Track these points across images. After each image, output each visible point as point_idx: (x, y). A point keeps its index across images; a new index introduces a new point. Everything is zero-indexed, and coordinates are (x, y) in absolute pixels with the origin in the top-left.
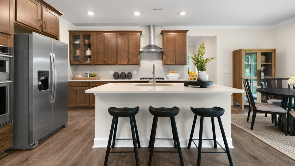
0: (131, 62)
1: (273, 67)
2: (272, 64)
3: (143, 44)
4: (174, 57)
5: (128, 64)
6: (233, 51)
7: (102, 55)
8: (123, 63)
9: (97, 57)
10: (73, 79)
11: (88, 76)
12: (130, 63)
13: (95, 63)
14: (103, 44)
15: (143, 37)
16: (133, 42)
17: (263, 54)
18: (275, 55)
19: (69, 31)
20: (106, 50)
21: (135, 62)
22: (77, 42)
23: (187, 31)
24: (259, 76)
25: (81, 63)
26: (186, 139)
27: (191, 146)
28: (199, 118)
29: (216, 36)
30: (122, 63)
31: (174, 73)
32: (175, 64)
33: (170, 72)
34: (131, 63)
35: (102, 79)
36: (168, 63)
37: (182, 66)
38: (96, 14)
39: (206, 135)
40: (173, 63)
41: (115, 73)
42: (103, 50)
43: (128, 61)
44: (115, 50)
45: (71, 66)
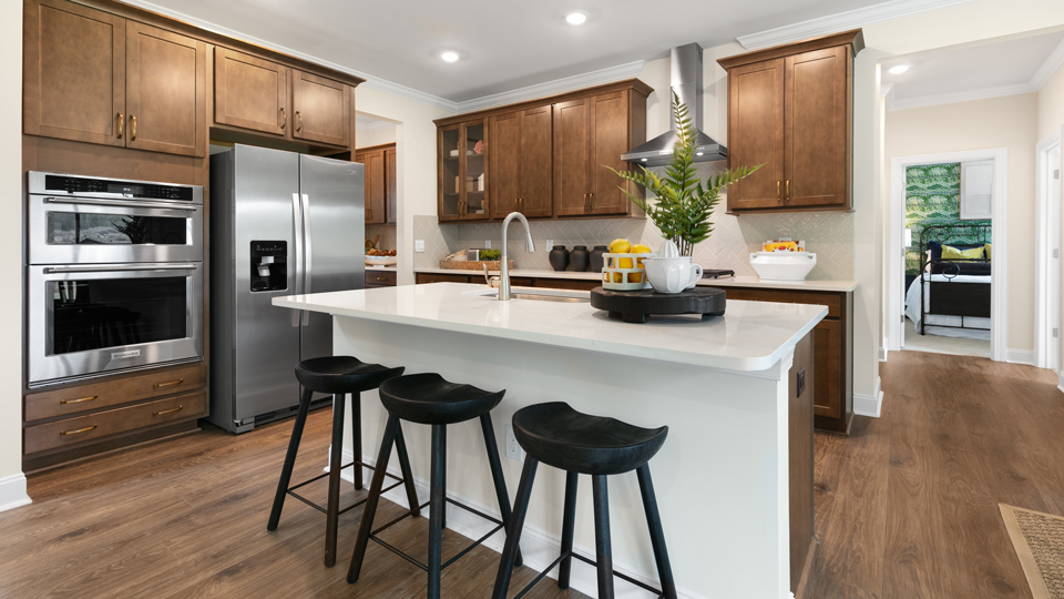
0: (597, 209)
4: (779, 175)
5: (588, 215)
7: (513, 188)
8: (573, 213)
9: (499, 196)
10: (441, 267)
11: (475, 259)
12: (594, 212)
13: (495, 216)
14: (515, 150)
15: (656, 101)
16: (607, 128)
19: (435, 122)
20: (522, 170)
21: (612, 207)
22: (454, 153)
25: (461, 218)
30: (570, 213)
31: (782, 248)
32: (786, 207)
33: (766, 246)
34: (600, 212)
35: (524, 268)
36: (749, 206)
38: (464, 56)
40: (774, 203)
41: (555, 248)
42: (515, 170)
43: (589, 206)
44: (549, 165)
45: (445, 226)
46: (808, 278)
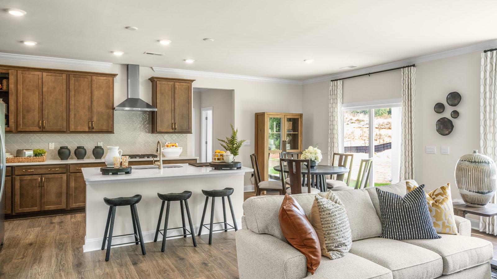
0: (96, 129)
1: (299, 138)
2: (298, 134)
3: (119, 96)
4: (173, 121)
5: (90, 132)
6: (256, 113)
7: (36, 114)
8: (81, 130)
9: (24, 118)
11: (32, 155)
12: (93, 130)
13: (19, 130)
14: (37, 93)
16: (102, 92)
17: (289, 120)
18: (301, 122)
20: (44, 105)
21: (104, 129)
23: (192, 81)
24: (284, 149)
26: (196, 226)
27: (202, 234)
28: (210, 199)
29: (234, 90)
30: (79, 130)
31: (173, 146)
32: (175, 132)
33: (166, 145)
36: (163, 131)
37: (184, 135)
39: (217, 219)
40: (171, 130)
41: (62, 148)
42: (37, 105)
43: (91, 127)
46: (180, 156)
